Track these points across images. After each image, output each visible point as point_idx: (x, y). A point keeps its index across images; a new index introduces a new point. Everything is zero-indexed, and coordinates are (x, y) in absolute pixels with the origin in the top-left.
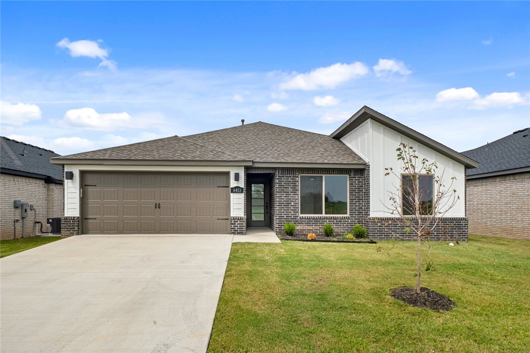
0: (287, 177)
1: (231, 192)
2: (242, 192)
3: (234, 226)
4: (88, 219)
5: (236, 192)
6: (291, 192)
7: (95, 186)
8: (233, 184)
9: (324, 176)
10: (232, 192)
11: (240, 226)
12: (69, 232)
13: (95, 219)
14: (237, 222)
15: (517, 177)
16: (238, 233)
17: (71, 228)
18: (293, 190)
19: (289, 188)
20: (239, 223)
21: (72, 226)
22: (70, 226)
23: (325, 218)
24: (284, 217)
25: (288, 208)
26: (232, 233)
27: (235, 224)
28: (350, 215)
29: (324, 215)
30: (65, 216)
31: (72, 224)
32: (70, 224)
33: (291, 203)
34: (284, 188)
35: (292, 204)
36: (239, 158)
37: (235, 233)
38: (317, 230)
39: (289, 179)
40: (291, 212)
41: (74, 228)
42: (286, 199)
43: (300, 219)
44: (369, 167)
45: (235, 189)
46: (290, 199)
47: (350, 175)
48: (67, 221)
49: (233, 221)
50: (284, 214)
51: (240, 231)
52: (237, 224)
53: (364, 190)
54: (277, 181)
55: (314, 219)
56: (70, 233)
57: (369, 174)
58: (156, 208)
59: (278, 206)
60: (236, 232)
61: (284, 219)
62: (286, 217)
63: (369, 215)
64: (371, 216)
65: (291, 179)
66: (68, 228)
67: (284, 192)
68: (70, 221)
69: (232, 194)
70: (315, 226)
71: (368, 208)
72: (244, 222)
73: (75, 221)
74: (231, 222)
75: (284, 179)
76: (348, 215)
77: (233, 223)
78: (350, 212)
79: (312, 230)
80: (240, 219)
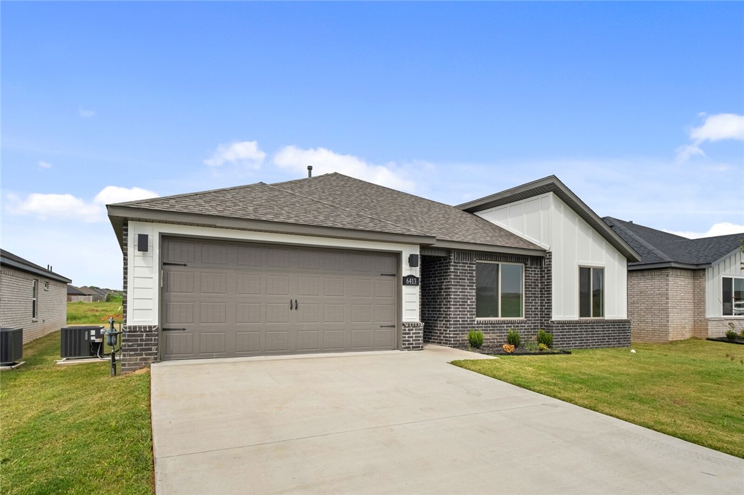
0: (463, 263)
1: (403, 284)
2: (417, 284)
3: (408, 337)
4: (169, 330)
5: (409, 284)
6: (468, 286)
7: (185, 265)
8: (406, 270)
9: (500, 264)
10: (405, 283)
11: (416, 337)
12: (139, 357)
13: (184, 329)
14: (412, 330)
15: (645, 273)
16: (413, 347)
17: (142, 350)
18: (470, 283)
19: (465, 279)
20: (414, 331)
21: (146, 345)
22: (141, 345)
23: (504, 322)
24: (459, 321)
25: (464, 308)
26: (406, 348)
27: (409, 334)
28: (526, 317)
29: (500, 318)
30: (128, 324)
31: (146, 340)
32: (142, 340)
33: (467, 302)
34: (460, 279)
35: (469, 302)
36: (413, 231)
37: (409, 347)
38: (494, 339)
39: (465, 267)
40: (467, 315)
41: (150, 349)
42: (462, 295)
43: (478, 324)
44: (551, 256)
45: (409, 280)
46: (467, 296)
47: (526, 264)
48: (134, 336)
49: (407, 329)
50: (460, 318)
51: (416, 344)
52: (413, 334)
53: (539, 285)
54: (452, 269)
55: (491, 324)
56: (141, 359)
57: (551, 265)
58: (291, 308)
59: (453, 305)
60: (411, 346)
61: (460, 324)
62: (462, 321)
63: (551, 317)
64: (553, 319)
65: (468, 267)
66: (137, 350)
67: (460, 285)
68: (142, 336)
69: (404, 287)
70: (492, 333)
71: (549, 308)
72: (420, 330)
73: (152, 335)
74: (405, 330)
75: (460, 266)
76: (523, 318)
77: (407, 331)
78: (526, 314)
79: (489, 339)
80: (415, 325)
